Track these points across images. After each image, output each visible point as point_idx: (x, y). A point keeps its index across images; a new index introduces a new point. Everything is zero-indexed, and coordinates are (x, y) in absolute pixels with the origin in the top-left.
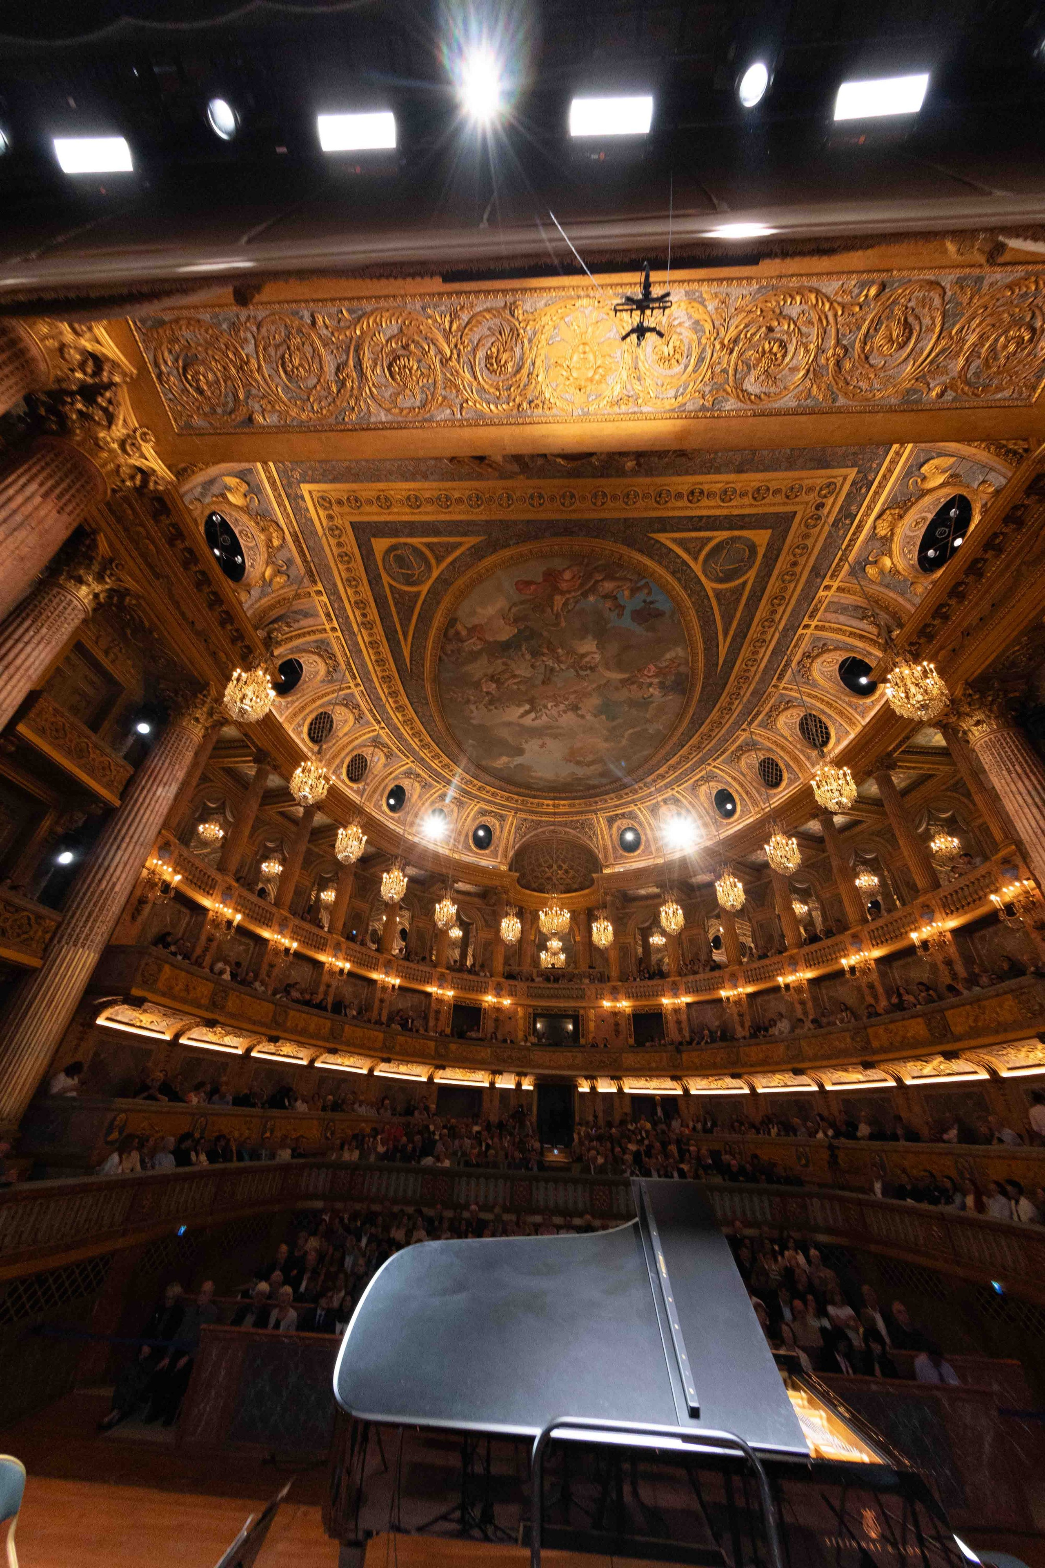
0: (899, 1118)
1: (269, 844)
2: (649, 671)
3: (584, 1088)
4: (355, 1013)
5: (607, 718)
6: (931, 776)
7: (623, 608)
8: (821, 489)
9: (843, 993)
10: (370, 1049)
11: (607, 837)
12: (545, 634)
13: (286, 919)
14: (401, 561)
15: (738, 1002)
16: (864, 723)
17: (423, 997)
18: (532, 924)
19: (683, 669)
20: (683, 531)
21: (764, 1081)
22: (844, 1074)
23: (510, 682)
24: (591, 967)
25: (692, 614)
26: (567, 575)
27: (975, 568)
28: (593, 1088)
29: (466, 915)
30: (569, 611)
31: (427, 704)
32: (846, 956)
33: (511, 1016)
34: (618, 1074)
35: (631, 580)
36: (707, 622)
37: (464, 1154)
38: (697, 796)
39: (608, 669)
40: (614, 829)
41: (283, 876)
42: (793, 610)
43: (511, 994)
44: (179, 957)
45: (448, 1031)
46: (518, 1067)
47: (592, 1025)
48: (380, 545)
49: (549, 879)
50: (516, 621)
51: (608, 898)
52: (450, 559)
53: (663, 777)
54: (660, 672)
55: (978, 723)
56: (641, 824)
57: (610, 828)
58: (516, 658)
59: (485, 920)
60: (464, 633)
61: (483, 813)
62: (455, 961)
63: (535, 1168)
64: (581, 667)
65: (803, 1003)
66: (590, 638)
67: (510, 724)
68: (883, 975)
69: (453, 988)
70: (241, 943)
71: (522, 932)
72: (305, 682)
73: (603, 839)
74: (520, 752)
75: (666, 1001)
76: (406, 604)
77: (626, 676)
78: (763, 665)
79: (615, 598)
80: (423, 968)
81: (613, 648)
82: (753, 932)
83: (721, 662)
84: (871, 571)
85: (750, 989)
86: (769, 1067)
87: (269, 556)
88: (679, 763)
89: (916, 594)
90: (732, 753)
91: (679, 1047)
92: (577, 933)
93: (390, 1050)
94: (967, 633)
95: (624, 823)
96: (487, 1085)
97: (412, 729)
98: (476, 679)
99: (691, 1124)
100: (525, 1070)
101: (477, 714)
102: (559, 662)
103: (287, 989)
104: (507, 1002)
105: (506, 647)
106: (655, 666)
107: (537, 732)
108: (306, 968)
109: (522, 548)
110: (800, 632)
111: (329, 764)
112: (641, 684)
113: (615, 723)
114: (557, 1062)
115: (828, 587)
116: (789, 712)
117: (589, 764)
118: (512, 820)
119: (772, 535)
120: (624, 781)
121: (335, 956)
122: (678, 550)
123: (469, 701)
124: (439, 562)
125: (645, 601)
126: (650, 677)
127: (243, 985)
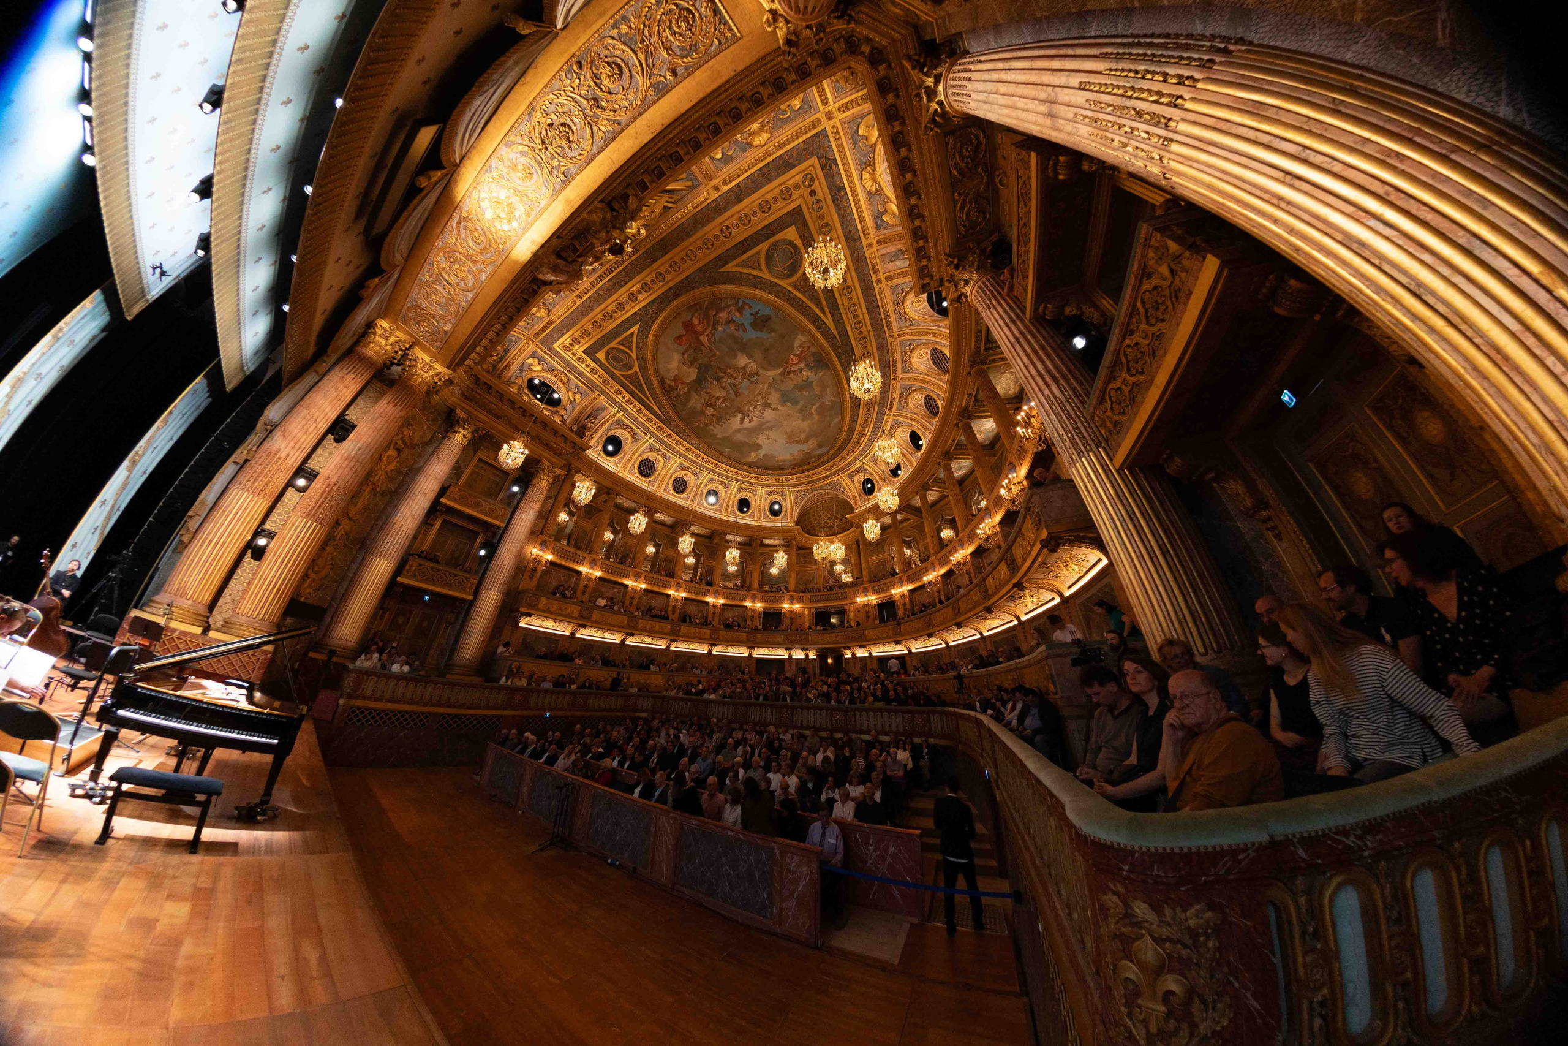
2: (792, 360)
3: (848, 655)
5: (792, 405)
7: (743, 324)
8: (804, 182)
11: (854, 490)
12: (713, 364)
13: (638, 573)
14: (615, 359)
15: (935, 583)
17: (741, 609)
19: (813, 349)
20: (738, 257)
21: (949, 637)
23: (719, 402)
25: (789, 309)
26: (696, 322)
28: (854, 655)
30: (714, 343)
31: (689, 436)
33: (800, 615)
34: (866, 644)
35: (732, 305)
39: (767, 370)
40: (856, 482)
43: (800, 602)
45: (760, 627)
46: (803, 645)
47: (852, 614)
48: (601, 355)
50: (692, 364)
52: (634, 345)
53: (862, 434)
54: (800, 358)
56: (871, 474)
57: (853, 483)
58: (710, 387)
60: (673, 384)
61: (770, 493)
64: (749, 376)
66: (739, 354)
67: (738, 431)
69: (762, 602)
70: (611, 587)
72: (625, 446)
73: (851, 491)
74: (759, 447)
75: (896, 592)
76: (633, 379)
77: (781, 370)
78: (868, 324)
79: (733, 321)
81: (759, 355)
83: (836, 335)
84: (888, 218)
85: (939, 573)
87: (565, 387)
88: (866, 421)
90: (899, 401)
91: (899, 621)
93: (715, 639)
95: (863, 476)
96: (786, 657)
97: (693, 454)
98: (699, 409)
100: (807, 647)
101: (718, 431)
102: (735, 378)
103: (650, 610)
104: (797, 607)
105: (698, 384)
106: (794, 355)
107: (758, 429)
108: (662, 599)
109: (661, 319)
110: (876, 288)
111: (659, 487)
112: (794, 372)
113: (799, 406)
114: (829, 640)
115: (870, 245)
116: (916, 353)
117: (806, 440)
118: (790, 493)
119: (797, 229)
120: (838, 446)
121: (677, 591)
122: (745, 270)
123: (706, 425)
124: (631, 350)
125: (752, 314)
126: (796, 364)
127: (609, 608)
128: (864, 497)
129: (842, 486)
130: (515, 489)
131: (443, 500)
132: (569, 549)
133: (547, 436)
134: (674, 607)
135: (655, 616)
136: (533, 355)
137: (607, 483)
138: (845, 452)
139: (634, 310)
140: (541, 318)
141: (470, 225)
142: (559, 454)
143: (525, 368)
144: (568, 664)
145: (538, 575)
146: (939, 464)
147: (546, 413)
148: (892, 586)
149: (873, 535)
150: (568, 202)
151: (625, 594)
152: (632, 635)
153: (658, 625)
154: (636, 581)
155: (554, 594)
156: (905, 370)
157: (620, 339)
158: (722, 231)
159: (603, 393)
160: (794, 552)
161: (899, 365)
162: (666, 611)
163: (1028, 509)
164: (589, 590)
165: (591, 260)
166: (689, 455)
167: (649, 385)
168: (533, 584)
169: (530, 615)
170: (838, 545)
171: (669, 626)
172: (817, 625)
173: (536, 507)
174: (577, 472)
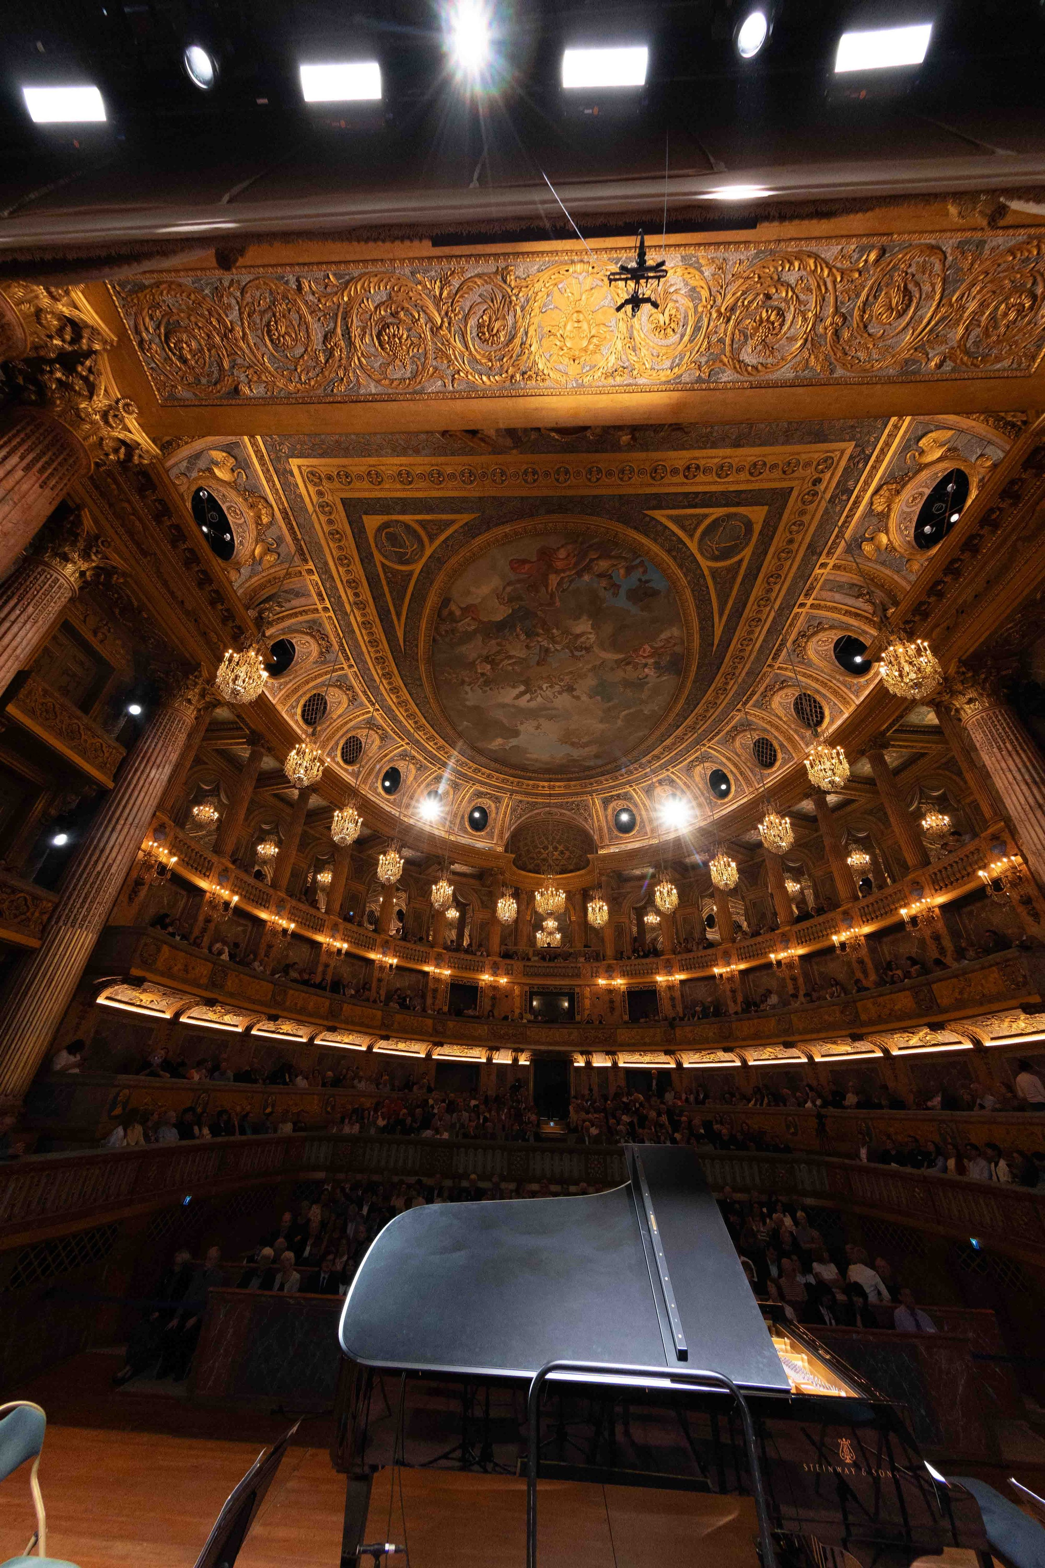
0: (885, 1087)
1: (264, 826)
2: (644, 651)
3: (580, 1062)
4: (353, 992)
5: (602, 698)
6: (923, 755)
7: (619, 587)
8: (818, 465)
9: (833, 968)
10: (368, 1027)
11: (602, 818)
12: (540, 613)
13: (283, 900)
14: (393, 539)
15: (731, 978)
16: (858, 703)
17: (420, 977)
18: (528, 904)
19: (678, 649)
20: (679, 507)
21: (756, 1055)
22: (834, 1046)
23: (506, 662)
24: (585, 946)
25: (688, 593)
26: (562, 554)
27: (971, 545)
28: (588, 1063)
29: (462, 896)
30: (563, 591)
31: (421, 685)
32: (837, 933)
33: (507, 995)
34: (613, 1049)
35: (625, 559)
36: (703, 601)
37: (462, 1126)
38: (691, 777)
39: (605, 650)
40: (610, 810)
41: (279, 858)
42: (789, 589)
43: (507, 973)
44: (178, 938)
45: (445, 1009)
46: (515, 1043)
48: (371, 522)
49: (544, 860)
50: (511, 600)
51: (604, 878)
52: (442, 538)
53: (658, 758)
54: (655, 653)
55: (970, 701)
56: (636, 806)
57: (605, 809)
58: (510, 638)
59: (482, 902)
60: (458, 613)
61: (479, 794)
62: (452, 941)
63: (532, 1139)
64: (578, 648)
65: (794, 979)
66: (585, 617)
67: (504, 706)
68: (872, 950)
69: (450, 967)
70: (240, 925)
71: (518, 912)
72: (297, 663)
73: (598, 821)
74: (516, 734)
75: (660, 978)
76: (399, 583)
77: (622, 656)
78: (758, 645)
79: (611, 577)
80: (421, 948)
81: (608, 629)
82: (746, 910)
83: (716, 642)
84: (867, 548)
85: (742, 966)
86: (760, 1040)
87: (258, 534)
88: (674, 744)
89: (911, 571)
90: (727, 733)
91: (672, 1024)
92: (572, 912)
94: (961, 611)
95: (621, 804)
96: (484, 1060)
97: (406, 710)
98: (471, 659)
99: (684, 1097)
100: (522, 1046)
101: (472, 696)
102: (555, 642)
103: (286, 969)
104: (503, 981)
105: (501, 628)
106: (651, 647)
107: (532, 714)
109: (516, 526)
110: (795, 611)
112: (636, 664)
113: (611, 704)
114: (553, 1038)
115: (825, 565)
116: (783, 691)
117: (587, 745)
118: (509, 802)
119: (769, 512)
120: (619, 762)
121: (334, 937)
122: (673, 527)
123: (463, 682)
124: (432, 540)
125: (640, 580)
126: (645, 657)
128: (616, 832)
129: (586, 808)
131: (10, 706)
134: (326, 966)
145: (143, 894)
148: (654, 969)
154: (278, 914)
156: (758, 705)
157: (428, 516)
158: (689, 467)
161: (756, 698)
166: (398, 710)
167: (418, 599)
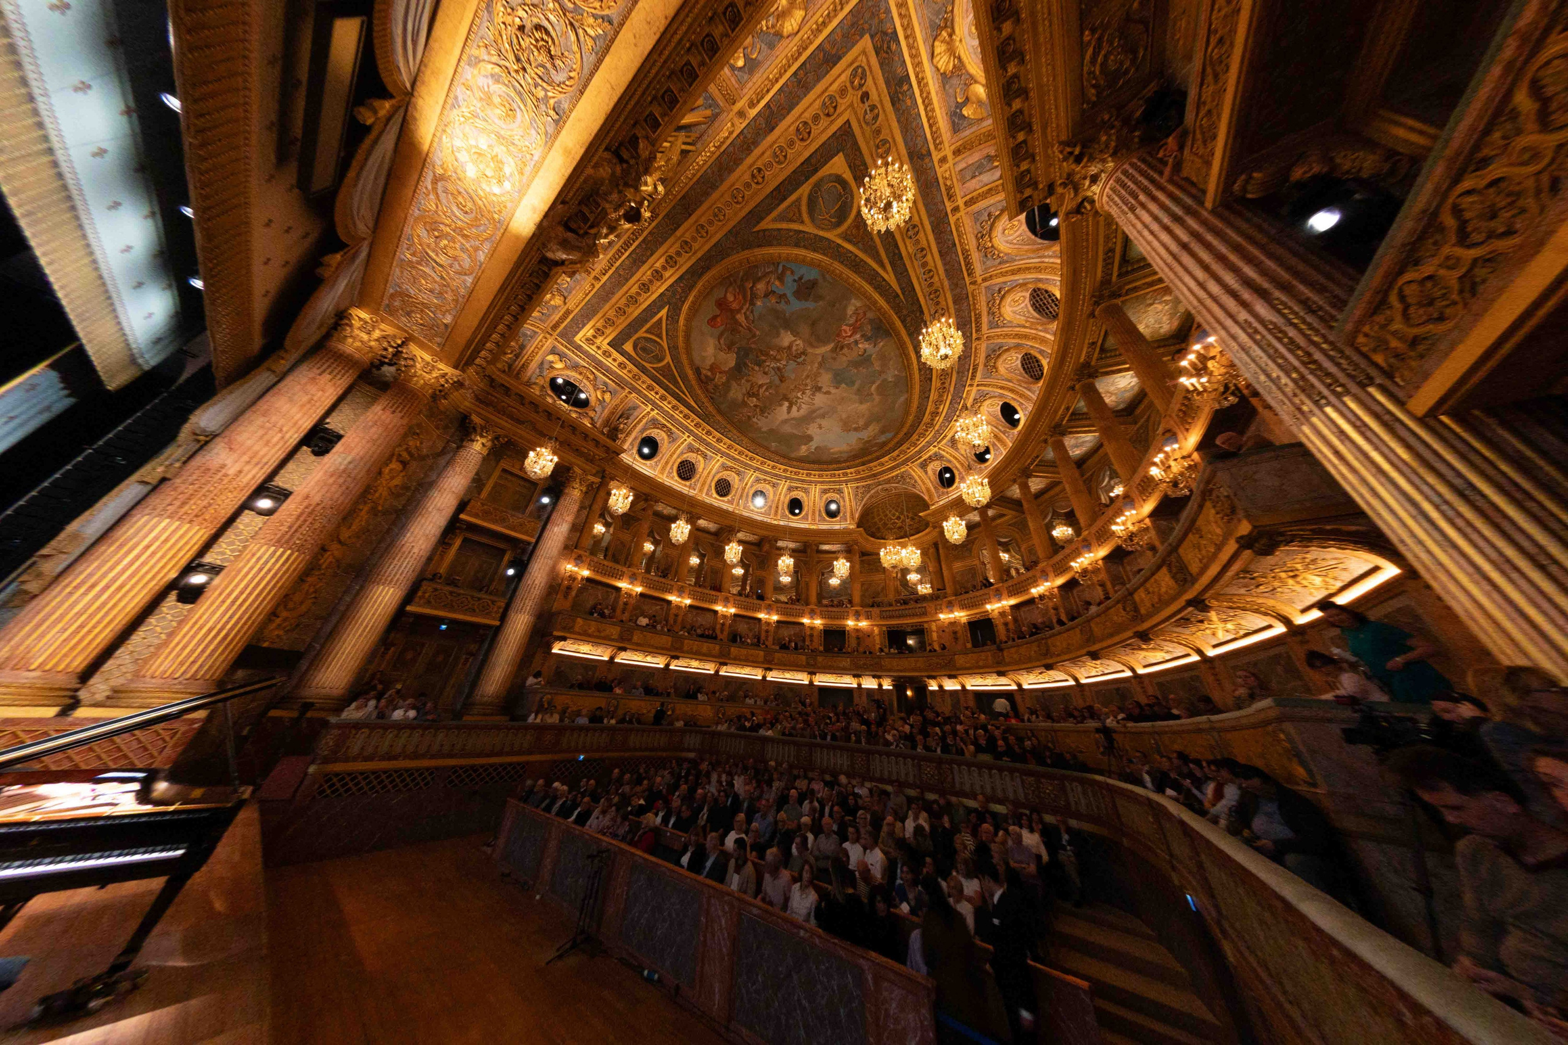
2: (845, 332)
3: (933, 686)
4: (750, 641)
5: (847, 384)
7: (785, 295)
8: (853, 81)
10: (755, 663)
11: (927, 481)
12: (753, 346)
13: (684, 587)
14: (644, 349)
15: (1050, 596)
17: (799, 627)
19: (870, 315)
20: (774, 209)
23: (761, 391)
25: (838, 266)
26: (730, 298)
28: (941, 687)
30: (753, 322)
31: (730, 431)
33: (869, 635)
34: (955, 674)
35: (771, 272)
36: (857, 266)
39: (815, 347)
40: (930, 472)
43: (867, 618)
45: (821, 648)
47: (935, 635)
48: (628, 347)
49: (900, 527)
50: (729, 348)
52: (664, 333)
53: (936, 414)
54: (855, 329)
56: (950, 461)
57: (926, 473)
58: (751, 373)
60: (709, 374)
61: (825, 491)
64: (795, 356)
65: (1102, 583)
66: (782, 331)
67: (785, 421)
69: (822, 618)
70: (652, 604)
72: (661, 446)
73: (924, 483)
74: (810, 439)
75: (991, 607)
76: (666, 372)
77: (832, 345)
78: (941, 270)
79: (773, 292)
80: (799, 607)
81: (805, 330)
84: (969, 111)
85: (1059, 582)
87: (593, 386)
88: (941, 396)
90: (985, 366)
92: (930, 564)
93: (770, 662)
95: (936, 464)
96: (855, 686)
97: (736, 451)
100: (879, 674)
101: (762, 423)
102: (779, 361)
103: (694, 629)
104: (864, 624)
105: (738, 371)
106: (847, 325)
107: (809, 418)
108: (709, 615)
109: (691, 298)
110: (952, 220)
111: (701, 490)
112: (849, 346)
113: (856, 386)
114: (909, 666)
115: (943, 160)
116: (1009, 299)
117: (866, 426)
118: (848, 490)
119: (846, 156)
120: (905, 430)
121: (725, 606)
122: (784, 226)
123: (749, 417)
124: (661, 338)
125: (795, 281)
126: (850, 336)
127: (651, 627)
128: (941, 490)
129: (912, 478)
130: (545, 500)
131: (462, 516)
132: (606, 563)
133: (577, 441)
134: (723, 624)
135: (702, 636)
136: (553, 351)
137: (646, 490)
138: (915, 437)
139: (661, 290)
140: (556, 307)
141: (450, 187)
142: (590, 460)
143: (546, 366)
144: (606, 694)
145: (574, 593)
146: (1045, 441)
147: (574, 415)
148: (988, 600)
149: (956, 536)
150: (567, 152)
151: (669, 609)
152: (677, 658)
153: (706, 646)
154: (680, 596)
155: (591, 614)
156: (993, 325)
157: (648, 326)
158: (753, 176)
159: (634, 389)
160: (857, 558)
161: (985, 319)
162: (714, 630)
163: (1206, 494)
164: (630, 607)
165: (605, 231)
166: (732, 453)
167: (685, 378)
168: (567, 604)
169: (564, 639)
170: (911, 548)
171: (717, 647)
172: (890, 647)
173: (570, 518)
174: (612, 479)
